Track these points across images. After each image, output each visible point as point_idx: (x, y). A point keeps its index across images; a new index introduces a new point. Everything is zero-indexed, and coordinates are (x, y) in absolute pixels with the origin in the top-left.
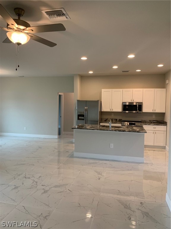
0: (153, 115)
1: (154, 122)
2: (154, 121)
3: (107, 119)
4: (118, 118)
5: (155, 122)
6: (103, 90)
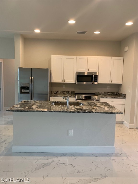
0: (108, 86)
1: (109, 94)
2: (108, 93)
3: (58, 91)
4: (71, 90)
5: (110, 94)
6: (53, 57)
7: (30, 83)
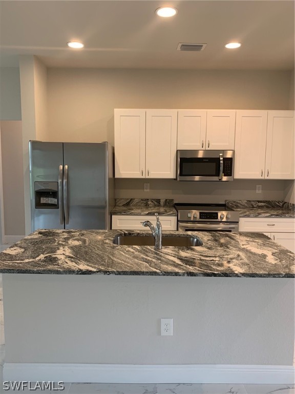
0: (257, 186)
1: (260, 204)
2: (259, 202)
3: (131, 199)
5: (263, 204)
6: (118, 112)
7: (60, 181)
